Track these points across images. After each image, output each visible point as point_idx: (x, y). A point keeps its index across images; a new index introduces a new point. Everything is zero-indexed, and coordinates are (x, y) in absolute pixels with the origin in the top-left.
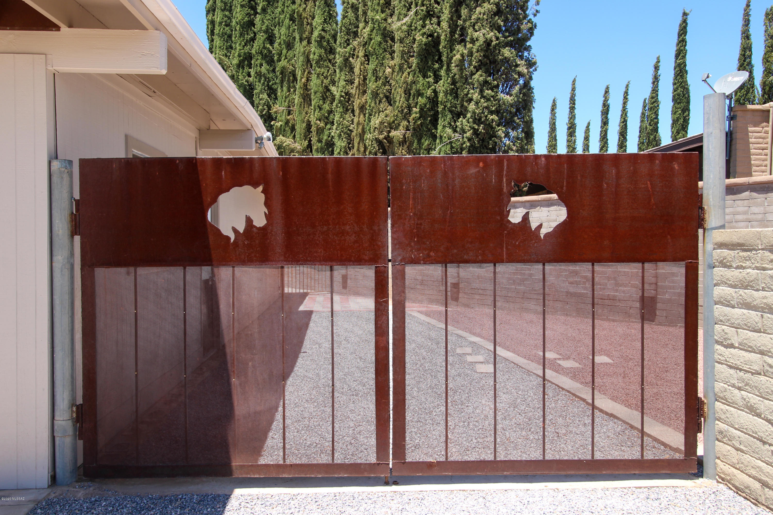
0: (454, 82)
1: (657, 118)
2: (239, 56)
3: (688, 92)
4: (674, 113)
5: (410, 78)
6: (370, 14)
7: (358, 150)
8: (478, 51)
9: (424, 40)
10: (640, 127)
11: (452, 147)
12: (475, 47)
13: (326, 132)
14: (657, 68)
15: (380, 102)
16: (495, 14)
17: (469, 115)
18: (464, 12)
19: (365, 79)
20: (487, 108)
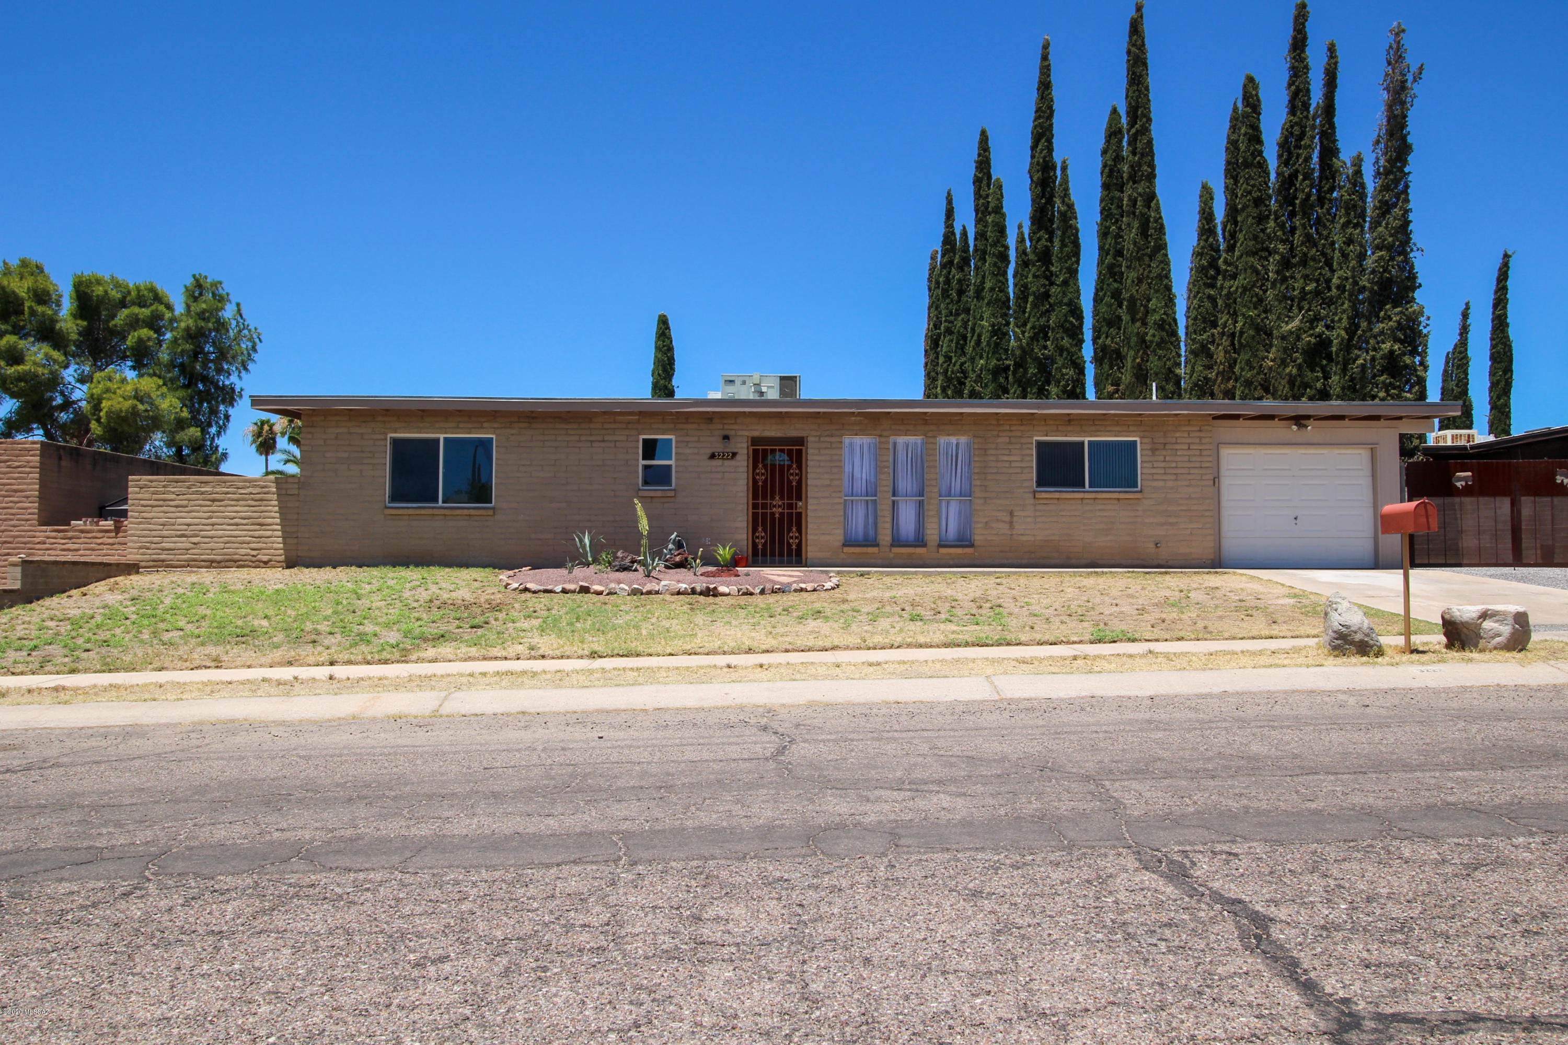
0: (1352, 379)
1: (1466, 378)
2: (1033, 328)
3: (1510, 350)
5: (1295, 372)
8: (1382, 359)
9: (1313, 340)
10: (1443, 388)
12: (1378, 356)
14: (1465, 316)
15: (1255, 389)
16: (1396, 328)
18: (1364, 325)
19: (1231, 367)
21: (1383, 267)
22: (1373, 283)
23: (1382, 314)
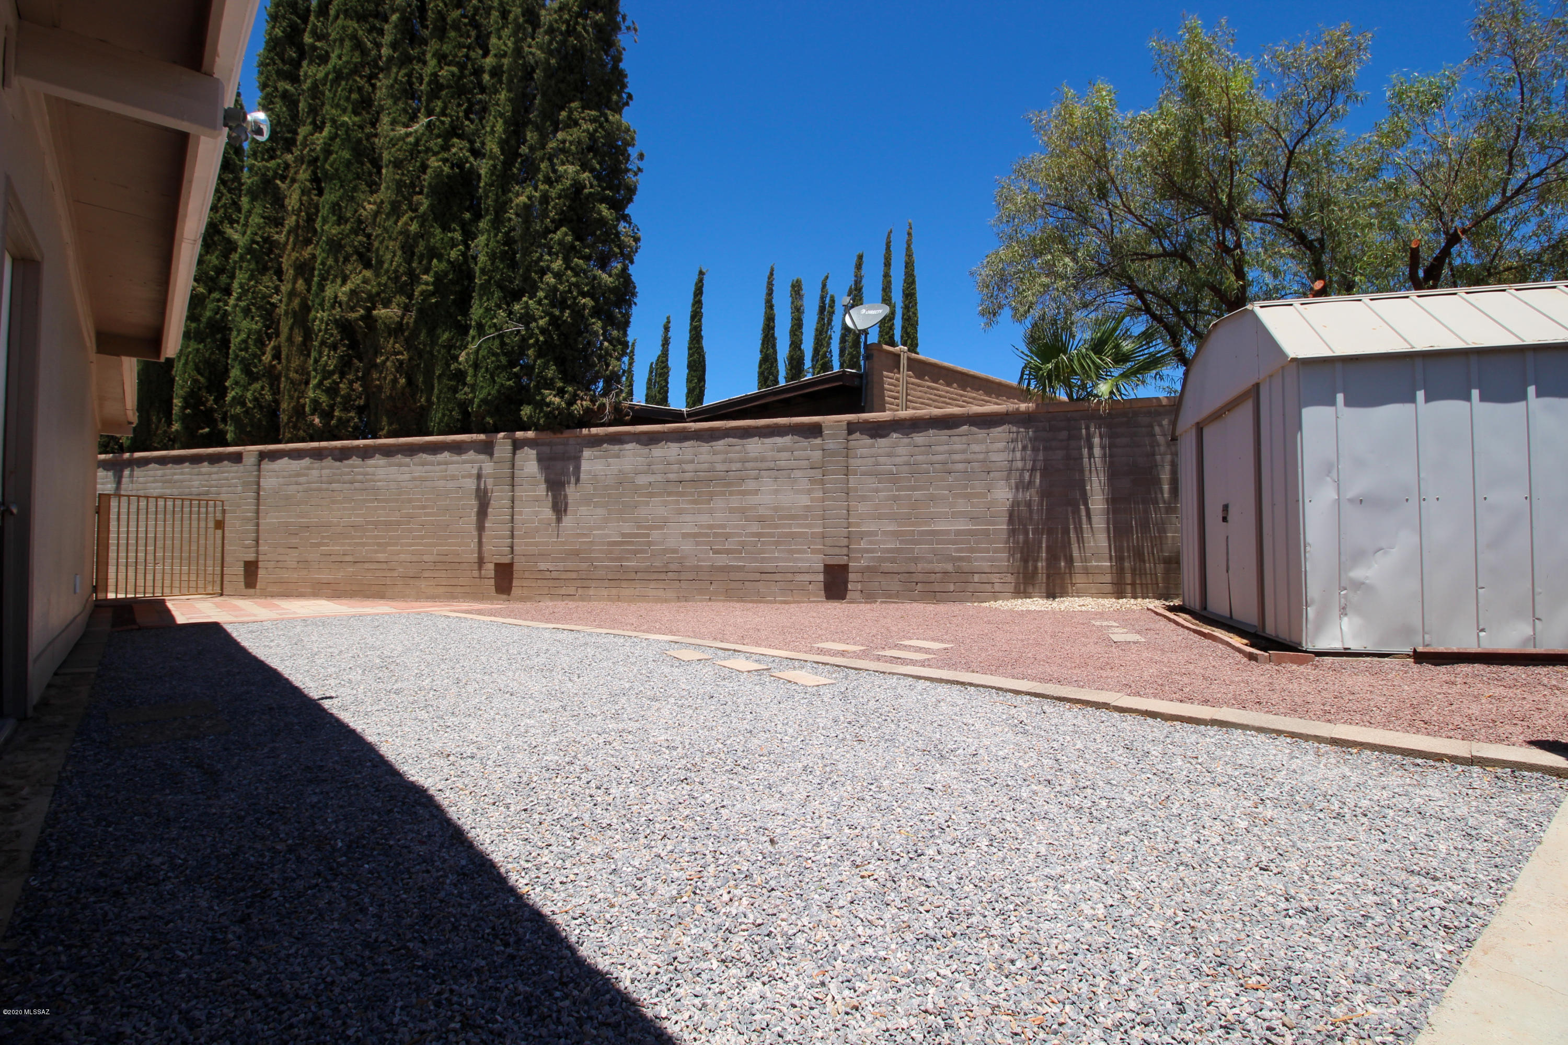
0: (509, 241)
3: (704, 361)
4: (689, 381)
5: (414, 227)
6: (329, 110)
7: (290, 339)
8: (559, 197)
9: (446, 169)
11: (503, 344)
13: (211, 306)
14: (667, 329)
15: (347, 260)
17: (541, 294)
18: (531, 136)
19: (311, 219)
20: (576, 285)
21: (567, 22)
22: (550, 53)
23: (564, 114)
